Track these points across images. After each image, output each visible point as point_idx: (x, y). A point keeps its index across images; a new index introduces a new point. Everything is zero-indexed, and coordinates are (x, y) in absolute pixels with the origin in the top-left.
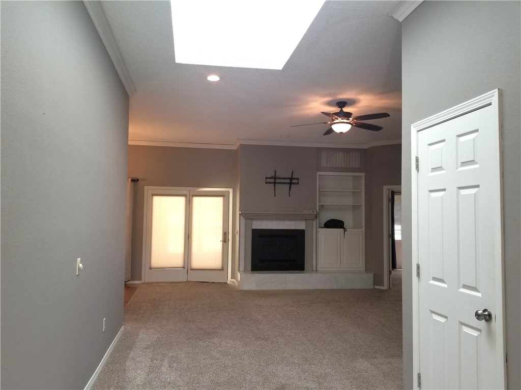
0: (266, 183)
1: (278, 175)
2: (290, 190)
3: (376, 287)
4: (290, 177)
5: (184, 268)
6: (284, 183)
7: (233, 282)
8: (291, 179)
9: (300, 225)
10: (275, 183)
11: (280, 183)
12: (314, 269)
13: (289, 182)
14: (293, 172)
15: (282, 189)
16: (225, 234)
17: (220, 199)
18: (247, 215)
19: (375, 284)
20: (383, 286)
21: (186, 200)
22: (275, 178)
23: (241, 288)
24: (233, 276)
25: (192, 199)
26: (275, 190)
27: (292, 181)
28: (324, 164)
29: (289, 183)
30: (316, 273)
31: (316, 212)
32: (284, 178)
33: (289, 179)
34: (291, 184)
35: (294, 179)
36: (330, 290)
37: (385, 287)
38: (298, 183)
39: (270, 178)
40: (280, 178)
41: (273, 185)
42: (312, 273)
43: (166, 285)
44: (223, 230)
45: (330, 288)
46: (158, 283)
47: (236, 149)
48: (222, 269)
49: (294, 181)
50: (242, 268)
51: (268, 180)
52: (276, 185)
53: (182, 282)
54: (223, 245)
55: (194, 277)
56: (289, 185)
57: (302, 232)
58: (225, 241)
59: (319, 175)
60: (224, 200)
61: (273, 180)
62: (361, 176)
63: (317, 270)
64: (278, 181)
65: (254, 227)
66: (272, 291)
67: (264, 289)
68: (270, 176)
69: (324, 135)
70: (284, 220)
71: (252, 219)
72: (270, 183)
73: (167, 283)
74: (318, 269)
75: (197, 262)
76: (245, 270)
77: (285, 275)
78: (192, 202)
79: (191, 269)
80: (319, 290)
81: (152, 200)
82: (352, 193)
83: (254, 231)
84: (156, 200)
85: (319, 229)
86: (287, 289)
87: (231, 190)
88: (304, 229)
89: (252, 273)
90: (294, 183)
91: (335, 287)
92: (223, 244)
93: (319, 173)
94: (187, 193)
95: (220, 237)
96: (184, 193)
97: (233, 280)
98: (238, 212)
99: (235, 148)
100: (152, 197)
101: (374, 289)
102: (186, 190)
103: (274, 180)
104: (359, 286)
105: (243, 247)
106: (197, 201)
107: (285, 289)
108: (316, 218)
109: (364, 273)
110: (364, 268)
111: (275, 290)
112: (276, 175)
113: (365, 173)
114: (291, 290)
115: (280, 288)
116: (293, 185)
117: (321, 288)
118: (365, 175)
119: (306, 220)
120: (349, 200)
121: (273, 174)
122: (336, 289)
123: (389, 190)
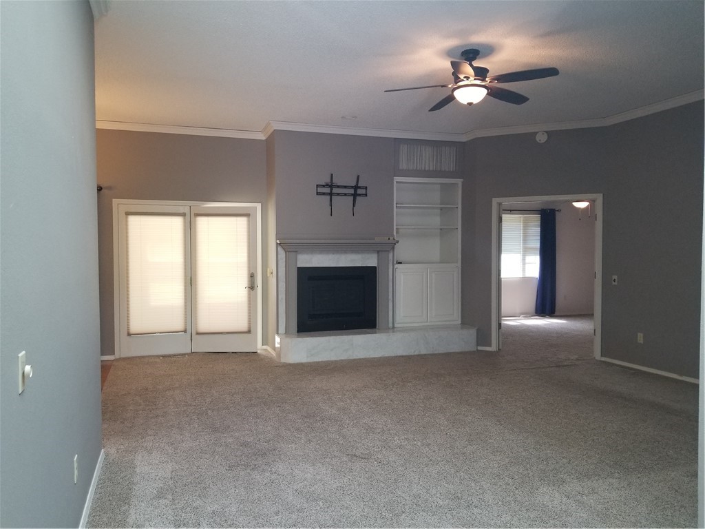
0: (317, 193)
1: (336, 181)
2: (354, 205)
3: (480, 348)
4: (354, 184)
5: (185, 331)
6: (345, 195)
7: (266, 350)
8: (356, 187)
9: (370, 260)
10: (331, 194)
11: (338, 194)
12: (391, 325)
14: (358, 176)
15: (343, 203)
16: (252, 276)
17: (243, 221)
18: (288, 246)
19: (478, 344)
20: (490, 345)
21: (185, 222)
22: (331, 186)
23: (283, 360)
24: (264, 342)
25: (195, 221)
26: (331, 205)
27: (356, 192)
28: (403, 165)
29: (352, 195)
30: (393, 332)
31: (394, 239)
32: (345, 187)
33: (352, 187)
34: (355, 195)
35: (360, 187)
36: (418, 356)
37: (493, 348)
38: (366, 195)
39: (324, 186)
40: (338, 187)
41: (328, 197)
42: (388, 332)
43: (158, 360)
44: (249, 270)
45: (416, 353)
46: (143, 357)
47: (264, 138)
48: (249, 332)
49: (359, 191)
50: (282, 329)
51: (320, 190)
52: (333, 197)
53: (185, 354)
54: (249, 294)
55: (203, 346)
56: (352, 197)
57: (372, 271)
58: (252, 287)
59: (397, 182)
60: (249, 221)
61: (327, 190)
62: (457, 184)
63: (393, 327)
64: (335, 190)
65: (300, 265)
66: (332, 362)
67: (320, 360)
68: (324, 184)
69: (429, 110)
70: (345, 252)
71: (296, 251)
72: (324, 194)
73: (158, 356)
74: (396, 325)
75: (205, 322)
76: (287, 332)
77: (350, 337)
78: (195, 225)
79: (198, 334)
80: (402, 356)
81: (127, 221)
82: (439, 210)
83: (300, 270)
84: (133, 220)
85: (396, 266)
86: (355, 357)
87: (259, 206)
88: (376, 265)
89: (298, 337)
90: (360, 195)
91: (424, 352)
92: (249, 292)
93: (397, 179)
94: (186, 210)
95: (244, 281)
96: (181, 210)
97: (265, 347)
98: (272, 241)
99: (262, 137)
100: (127, 218)
101: (477, 350)
102: (183, 206)
103: (330, 189)
104: (455, 348)
105: (282, 296)
106: (203, 224)
107: (351, 358)
108: (393, 248)
109: (462, 328)
110: (460, 320)
111: (336, 361)
112: (334, 181)
113: (462, 180)
114: (360, 359)
115: (344, 357)
116: (358, 198)
117: (404, 354)
118: (463, 183)
119: (378, 252)
120: (435, 221)
121: (328, 180)
122: (425, 355)
123: (500, 204)
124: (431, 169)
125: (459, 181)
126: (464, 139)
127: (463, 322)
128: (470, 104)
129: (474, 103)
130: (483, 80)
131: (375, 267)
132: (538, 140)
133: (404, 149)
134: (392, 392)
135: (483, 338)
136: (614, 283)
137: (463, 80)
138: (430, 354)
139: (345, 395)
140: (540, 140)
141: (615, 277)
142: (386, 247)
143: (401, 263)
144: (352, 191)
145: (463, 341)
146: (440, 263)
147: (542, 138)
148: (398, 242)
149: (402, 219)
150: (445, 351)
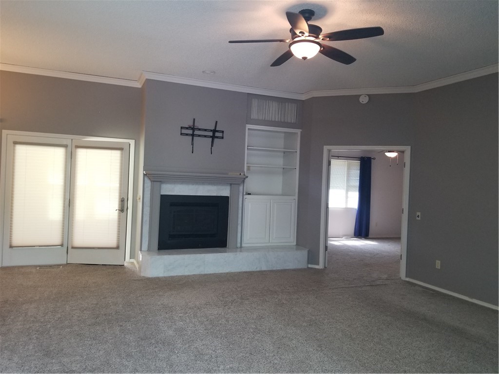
0: (181, 134)
1: (197, 125)
2: (212, 145)
3: (310, 266)
4: (213, 128)
5: (62, 245)
6: (205, 136)
7: (132, 263)
8: (214, 131)
9: (223, 191)
10: (193, 135)
11: (199, 136)
12: (239, 245)
13: (212, 135)
14: (217, 122)
15: (203, 143)
16: (123, 202)
17: (117, 154)
18: (154, 176)
19: (309, 263)
20: (318, 264)
21: (66, 152)
22: (193, 129)
23: (142, 274)
24: (132, 256)
25: (75, 152)
26: (193, 144)
27: (215, 134)
28: (254, 115)
29: (211, 137)
30: (241, 251)
31: (244, 175)
32: (206, 130)
33: (211, 131)
34: (213, 137)
35: (218, 131)
36: (259, 272)
37: (321, 266)
38: (222, 138)
39: (187, 128)
40: (200, 130)
41: (191, 137)
42: (236, 252)
43: (34, 270)
44: (120, 196)
45: (258, 270)
46: (22, 267)
47: (140, 86)
48: (118, 248)
49: (217, 134)
50: (145, 246)
51: (184, 131)
52: (194, 137)
53: (59, 265)
54: (119, 216)
55: (77, 258)
56: (211, 139)
57: (226, 199)
58: (122, 209)
59: (249, 129)
60: (122, 154)
61: (190, 132)
62: (296, 134)
63: (241, 247)
64: (196, 132)
65: (164, 193)
66: (185, 277)
67: (175, 274)
68: (187, 126)
69: (271, 66)
71: (161, 181)
72: (187, 135)
73: (36, 266)
74: (243, 245)
75: (81, 238)
76: (149, 250)
77: (203, 255)
78: (75, 155)
79: (73, 248)
80: (246, 272)
81: (14, 150)
82: (283, 154)
83: (163, 197)
84: (21, 150)
85: (246, 196)
86: (206, 273)
87: (132, 142)
88: (229, 195)
89: (159, 254)
90: (217, 137)
91: (264, 268)
92: (119, 213)
93: (248, 126)
94: (68, 142)
95: (116, 205)
96: (64, 142)
97: (132, 260)
98: (141, 172)
99: (138, 85)
100: (14, 146)
101: (308, 267)
102: (66, 139)
103: (192, 131)
104: (291, 266)
105: (147, 218)
106: (83, 155)
107: (203, 273)
108: (243, 182)
109: (297, 249)
110: (295, 242)
111: (189, 276)
112: (195, 125)
113: (301, 130)
114: (210, 274)
115: (197, 272)
116: (216, 140)
117: (248, 270)
118: (301, 132)
119: (231, 184)
120: (280, 161)
121: (191, 124)
122: (265, 271)
123: (329, 151)
124: (277, 120)
125: (299, 131)
126: (303, 98)
127: (297, 245)
128: (305, 58)
129: (309, 58)
130: (317, 37)
131: (227, 198)
132: (361, 102)
133: (255, 103)
134: (230, 311)
135: (313, 257)
136: (417, 218)
137: (300, 36)
138: (268, 271)
139: (187, 313)
140: (363, 102)
141: (418, 214)
142: (238, 181)
143: (250, 194)
144: (211, 134)
145: (296, 260)
146: (282, 195)
147: (364, 100)
148: (247, 177)
149: (252, 159)
150: (282, 268)
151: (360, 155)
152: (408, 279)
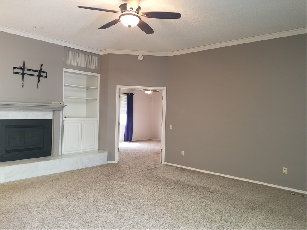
0: (13, 72)
1: (27, 66)
2: (38, 82)
3: (109, 162)
4: (39, 69)
6: (33, 75)
8: (40, 72)
9: (47, 116)
10: (23, 74)
11: (28, 75)
12: (60, 153)
14: (42, 65)
15: (31, 81)
20: (114, 160)
22: (23, 69)
26: (23, 81)
27: (40, 74)
28: (69, 62)
29: (37, 76)
30: (62, 157)
31: (63, 104)
32: (33, 71)
33: (37, 71)
34: (39, 76)
35: (43, 72)
36: (77, 170)
38: (46, 77)
39: (18, 68)
40: (28, 70)
42: (59, 158)
45: (76, 169)
49: (42, 74)
51: (15, 71)
52: (24, 76)
56: (37, 77)
57: (50, 122)
59: (65, 72)
61: (21, 71)
62: (97, 77)
63: (62, 155)
64: (26, 72)
66: (23, 180)
67: (15, 180)
69: (99, 28)
70: (32, 110)
72: (18, 73)
74: (63, 153)
77: (36, 163)
82: (86, 90)
85: (64, 119)
86: (39, 175)
88: (52, 119)
90: (42, 76)
91: (80, 167)
93: (65, 70)
101: (107, 163)
103: (23, 71)
104: (97, 164)
107: (36, 176)
108: (63, 109)
109: (99, 153)
110: (98, 148)
111: (26, 180)
112: (25, 66)
113: (100, 75)
114: (42, 176)
115: (31, 176)
116: (41, 78)
117: (69, 170)
118: (100, 76)
119: (54, 111)
120: (84, 95)
121: (21, 65)
122: (81, 169)
124: (84, 67)
125: (99, 75)
126: (102, 53)
127: (99, 149)
128: (130, 26)
129: (132, 26)
130: (138, 13)
131: (51, 120)
133: (69, 53)
134: (72, 200)
135: (111, 157)
136: (171, 128)
137: (129, 11)
138: (84, 169)
139: (40, 207)
141: (171, 126)
142: (58, 109)
143: (66, 117)
144: (37, 74)
145: (101, 159)
146: (86, 117)
147: (140, 58)
148: (66, 105)
149: (67, 94)
150: (92, 166)
151: (127, 92)
152: (166, 163)
